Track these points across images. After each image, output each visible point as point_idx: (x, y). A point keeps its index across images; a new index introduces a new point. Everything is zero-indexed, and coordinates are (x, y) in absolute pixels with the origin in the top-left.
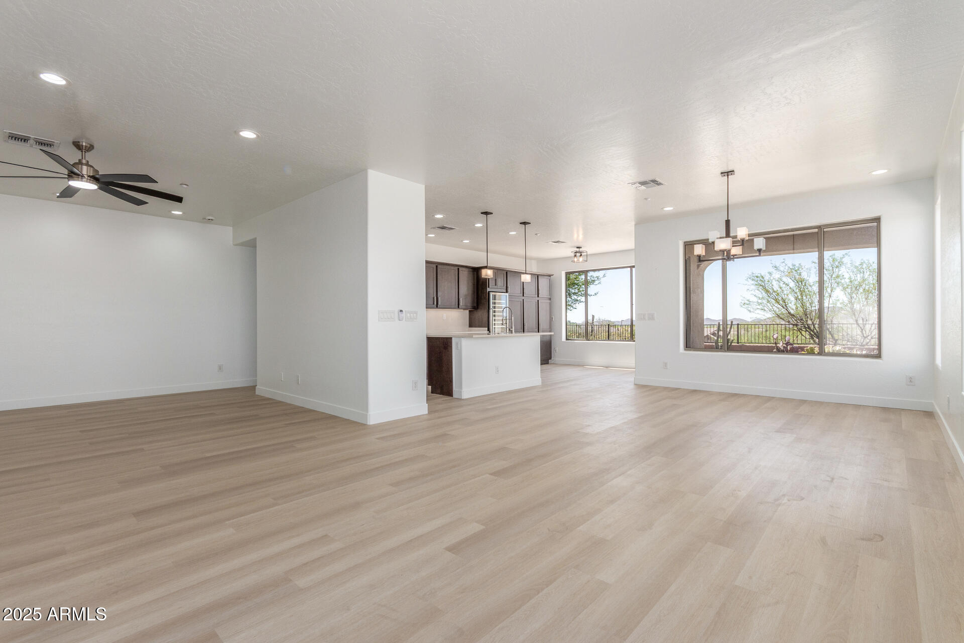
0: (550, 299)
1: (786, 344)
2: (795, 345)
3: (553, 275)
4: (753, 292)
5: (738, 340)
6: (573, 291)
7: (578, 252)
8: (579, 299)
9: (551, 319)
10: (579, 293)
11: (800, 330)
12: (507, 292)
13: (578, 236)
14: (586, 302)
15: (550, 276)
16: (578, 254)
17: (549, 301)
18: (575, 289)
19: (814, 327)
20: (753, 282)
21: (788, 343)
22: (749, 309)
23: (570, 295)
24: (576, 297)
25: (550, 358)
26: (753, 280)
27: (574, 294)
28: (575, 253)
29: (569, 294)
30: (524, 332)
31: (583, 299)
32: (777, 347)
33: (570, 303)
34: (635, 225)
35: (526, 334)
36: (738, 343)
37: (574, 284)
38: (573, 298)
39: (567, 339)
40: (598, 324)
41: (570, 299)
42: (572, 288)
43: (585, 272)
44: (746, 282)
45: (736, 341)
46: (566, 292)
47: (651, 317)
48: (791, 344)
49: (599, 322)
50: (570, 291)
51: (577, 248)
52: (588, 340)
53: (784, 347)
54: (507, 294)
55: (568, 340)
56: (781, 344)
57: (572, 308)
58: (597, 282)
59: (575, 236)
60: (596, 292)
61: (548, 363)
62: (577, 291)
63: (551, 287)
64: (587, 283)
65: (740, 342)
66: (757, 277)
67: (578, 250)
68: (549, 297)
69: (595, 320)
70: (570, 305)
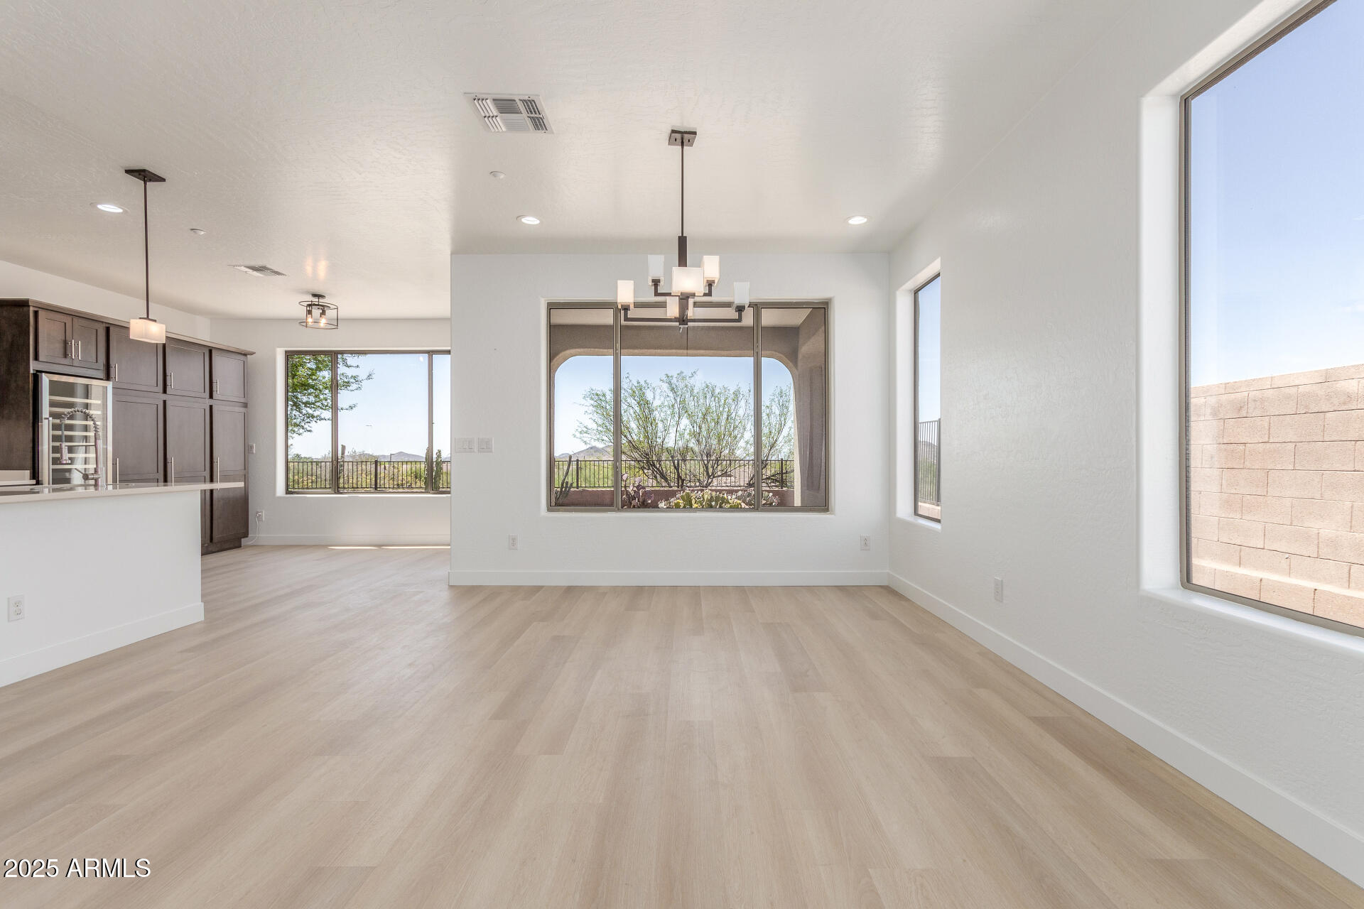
0: (245, 405)
1: (637, 487)
2: (647, 489)
3: (253, 353)
4: (591, 416)
5: (578, 484)
6: (305, 399)
7: (317, 302)
8: (316, 414)
9: (247, 449)
10: (318, 404)
11: (643, 468)
12: (108, 378)
13: (318, 271)
14: (334, 420)
15: (245, 355)
16: (316, 312)
17: (243, 410)
18: (310, 394)
19: (660, 465)
20: (592, 402)
21: (639, 485)
22: (585, 439)
23: (295, 404)
24: (310, 411)
25: (246, 535)
26: (592, 399)
27: (306, 404)
28: (309, 305)
29: (292, 402)
30: (165, 480)
31: (327, 414)
32: (627, 491)
33: (298, 421)
34: (452, 254)
35: (172, 487)
36: (578, 487)
37: (305, 386)
38: (304, 412)
39: (288, 492)
40: (351, 460)
41: (298, 413)
42: (300, 393)
43: (334, 356)
44: (583, 402)
45: (575, 485)
46: (287, 400)
47: (485, 446)
48: (644, 488)
49: (353, 457)
50: (297, 398)
51: (315, 295)
52: (339, 493)
53: (635, 492)
54: (109, 385)
55: (292, 493)
56: (631, 488)
57: (301, 431)
58: (354, 386)
59: (309, 269)
60: (351, 404)
61: (239, 546)
62: (312, 399)
63: (246, 379)
64: (334, 386)
65: (579, 485)
66: (597, 395)
67: (315, 300)
68: (243, 400)
69: (346, 453)
70: (296, 425)
